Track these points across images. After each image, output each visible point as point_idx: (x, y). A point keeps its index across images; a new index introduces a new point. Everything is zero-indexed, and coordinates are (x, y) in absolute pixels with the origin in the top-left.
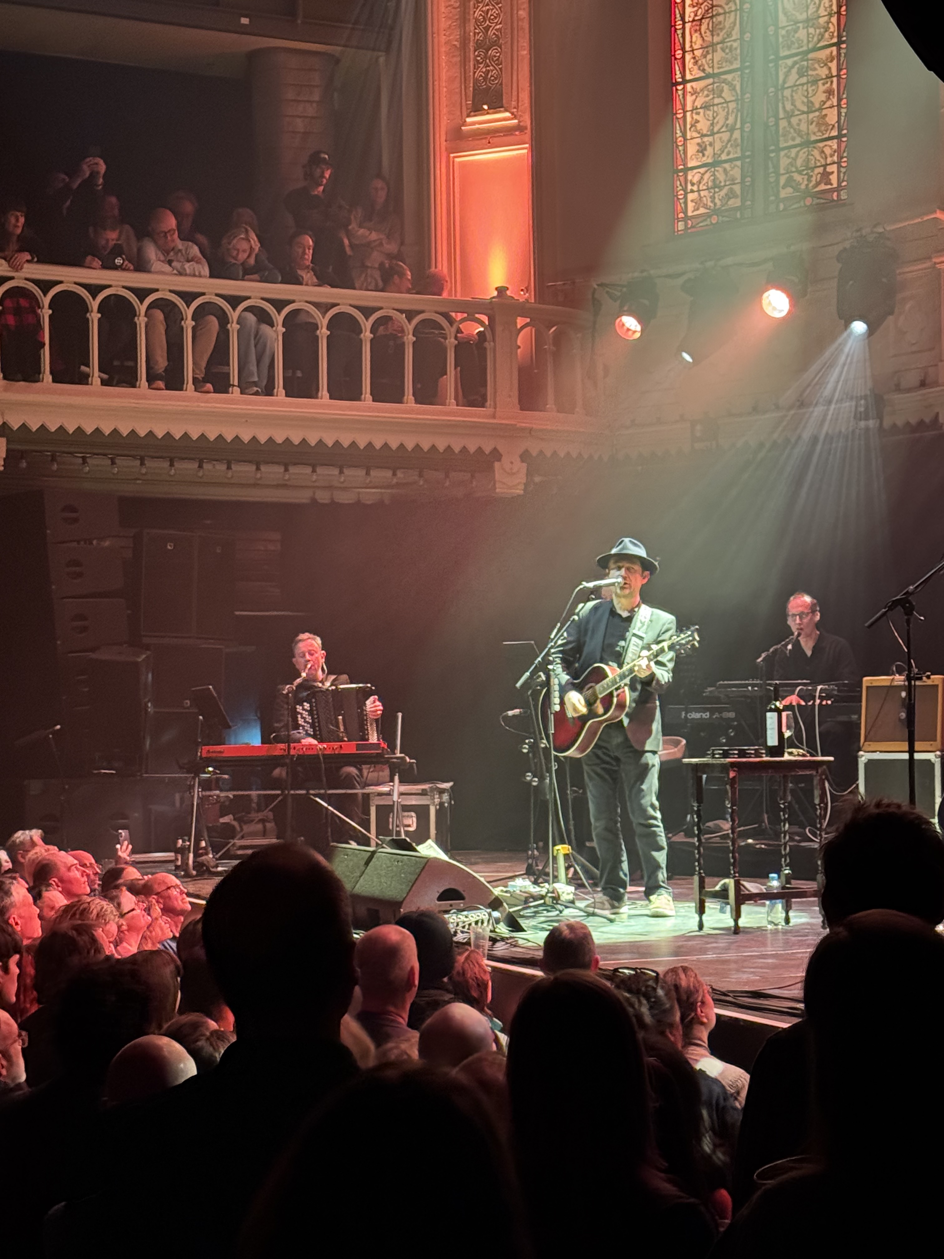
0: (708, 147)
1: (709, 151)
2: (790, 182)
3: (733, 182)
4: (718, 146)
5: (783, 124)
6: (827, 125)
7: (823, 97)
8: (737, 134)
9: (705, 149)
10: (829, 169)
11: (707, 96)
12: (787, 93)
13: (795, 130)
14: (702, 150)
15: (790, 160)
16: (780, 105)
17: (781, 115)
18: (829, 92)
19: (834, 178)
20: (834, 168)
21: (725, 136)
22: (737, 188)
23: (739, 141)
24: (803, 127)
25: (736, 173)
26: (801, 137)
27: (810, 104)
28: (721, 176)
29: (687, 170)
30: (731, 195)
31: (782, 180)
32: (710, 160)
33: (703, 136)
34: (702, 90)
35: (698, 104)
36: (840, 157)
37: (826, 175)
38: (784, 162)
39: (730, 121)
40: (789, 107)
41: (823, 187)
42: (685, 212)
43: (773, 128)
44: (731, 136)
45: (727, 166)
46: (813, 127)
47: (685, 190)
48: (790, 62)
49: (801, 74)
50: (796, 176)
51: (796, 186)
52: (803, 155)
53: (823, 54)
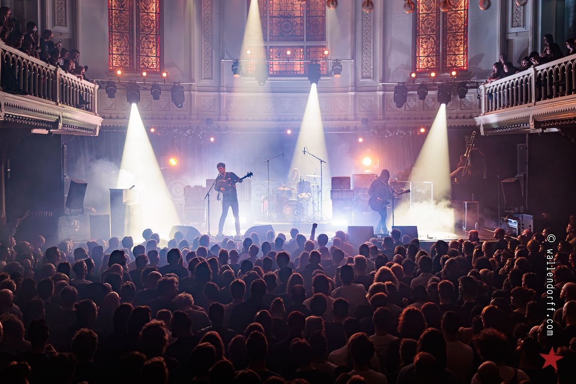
1: (120, 51)
2: (143, 64)
3: (127, 60)
4: (122, 50)
5: (141, 50)
6: (153, 53)
7: (152, 46)
8: (128, 49)
10: (154, 63)
11: (119, 37)
12: (142, 43)
13: (144, 52)
14: (118, 50)
15: (143, 59)
17: (141, 47)
18: (154, 45)
19: (155, 66)
20: (155, 64)
21: (125, 49)
22: (128, 62)
23: (128, 51)
24: (147, 51)
25: (128, 58)
26: (146, 54)
27: (149, 47)
28: (124, 58)
29: (113, 54)
30: (126, 63)
31: (141, 63)
32: (120, 53)
33: (118, 47)
34: (118, 35)
35: (117, 38)
36: (157, 62)
37: (153, 65)
38: (141, 59)
39: (126, 45)
40: (143, 46)
41: (152, 67)
42: (113, 65)
45: (125, 56)
46: (149, 53)
47: (112, 59)
48: (143, 35)
49: (146, 39)
50: (145, 63)
51: (145, 66)
52: (146, 58)
53: (152, 36)
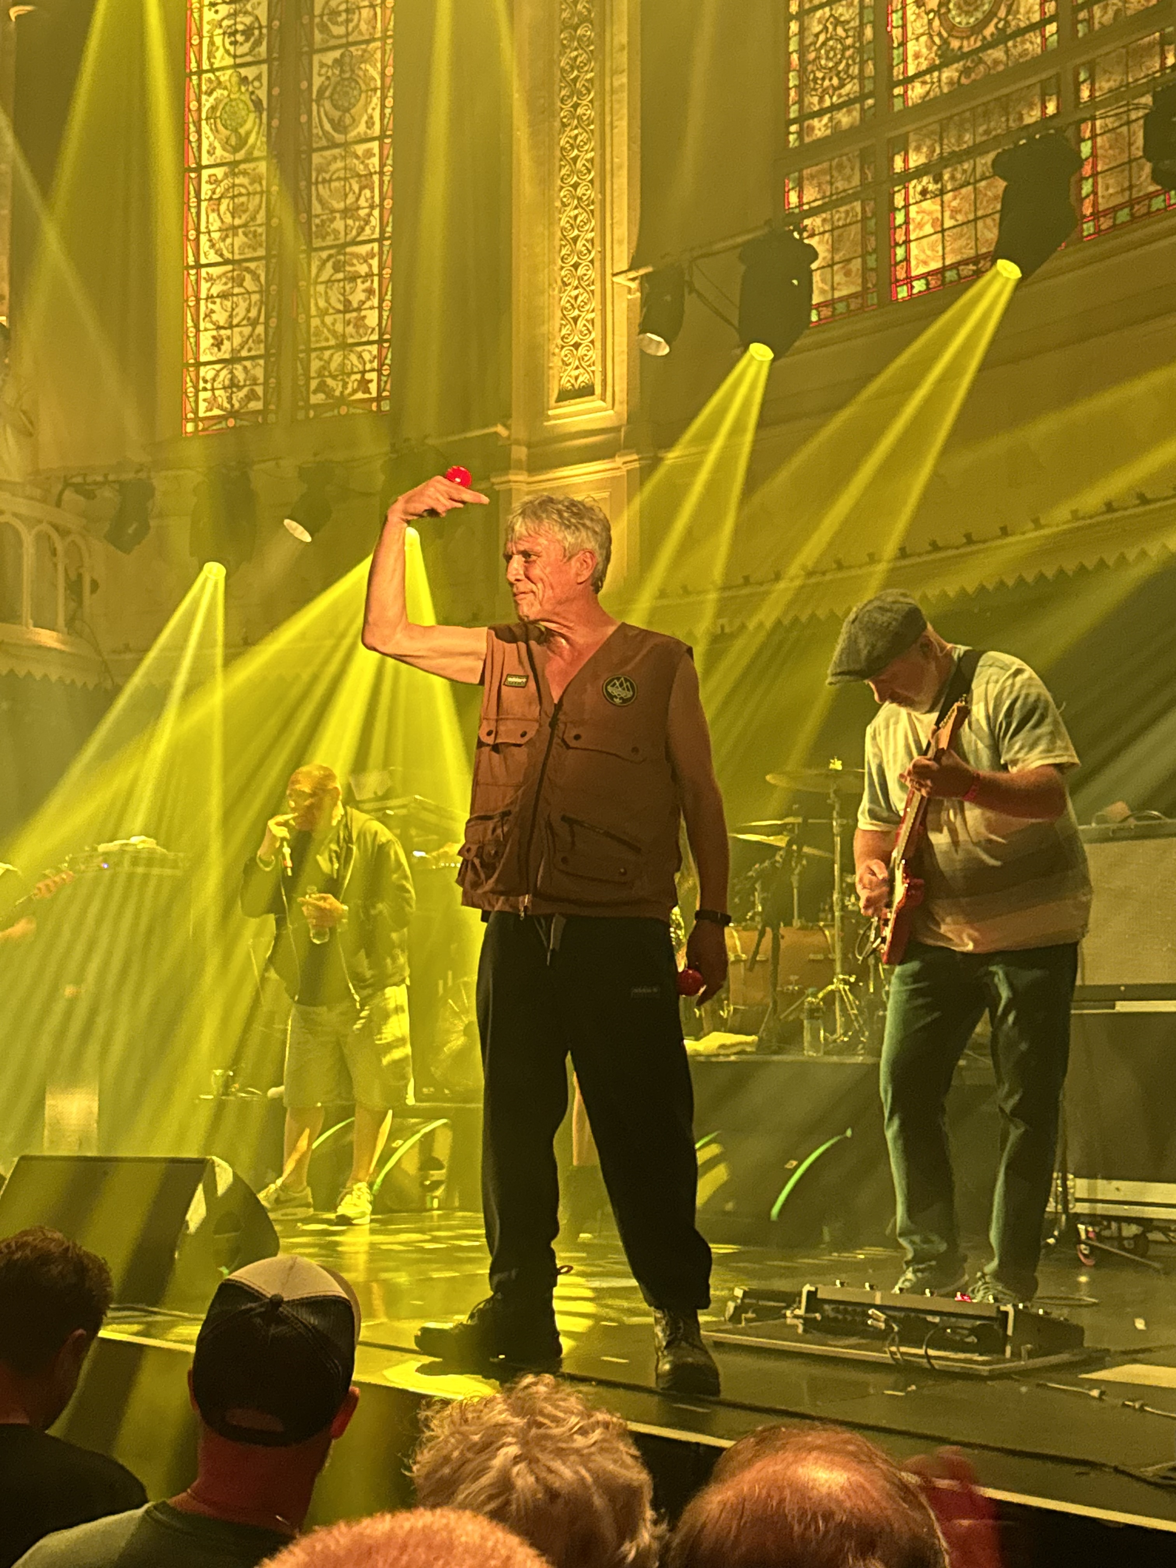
0: (225, 342)
1: (226, 346)
2: (322, 387)
3: (254, 382)
4: (237, 341)
5: (315, 322)
6: (366, 327)
7: (362, 296)
8: (260, 329)
9: (222, 343)
10: (368, 376)
11: (226, 284)
12: (321, 288)
13: (329, 330)
14: (218, 343)
15: (322, 363)
16: (312, 302)
17: (313, 311)
18: (370, 292)
19: (373, 387)
20: (373, 376)
21: (247, 330)
22: (259, 390)
23: (263, 337)
24: (339, 327)
25: (259, 373)
26: (336, 338)
27: (347, 303)
28: (240, 374)
29: (198, 364)
30: (252, 396)
31: (314, 384)
32: (227, 356)
33: (219, 328)
34: (219, 277)
35: (215, 291)
36: (381, 364)
37: (364, 384)
38: (315, 365)
39: (253, 314)
40: (322, 304)
41: (360, 395)
42: (196, 411)
43: (303, 327)
44: (254, 330)
45: (248, 364)
46: (350, 329)
47: (196, 387)
48: (324, 254)
49: (337, 268)
50: (330, 382)
51: (329, 392)
52: (338, 358)
53: (363, 249)
